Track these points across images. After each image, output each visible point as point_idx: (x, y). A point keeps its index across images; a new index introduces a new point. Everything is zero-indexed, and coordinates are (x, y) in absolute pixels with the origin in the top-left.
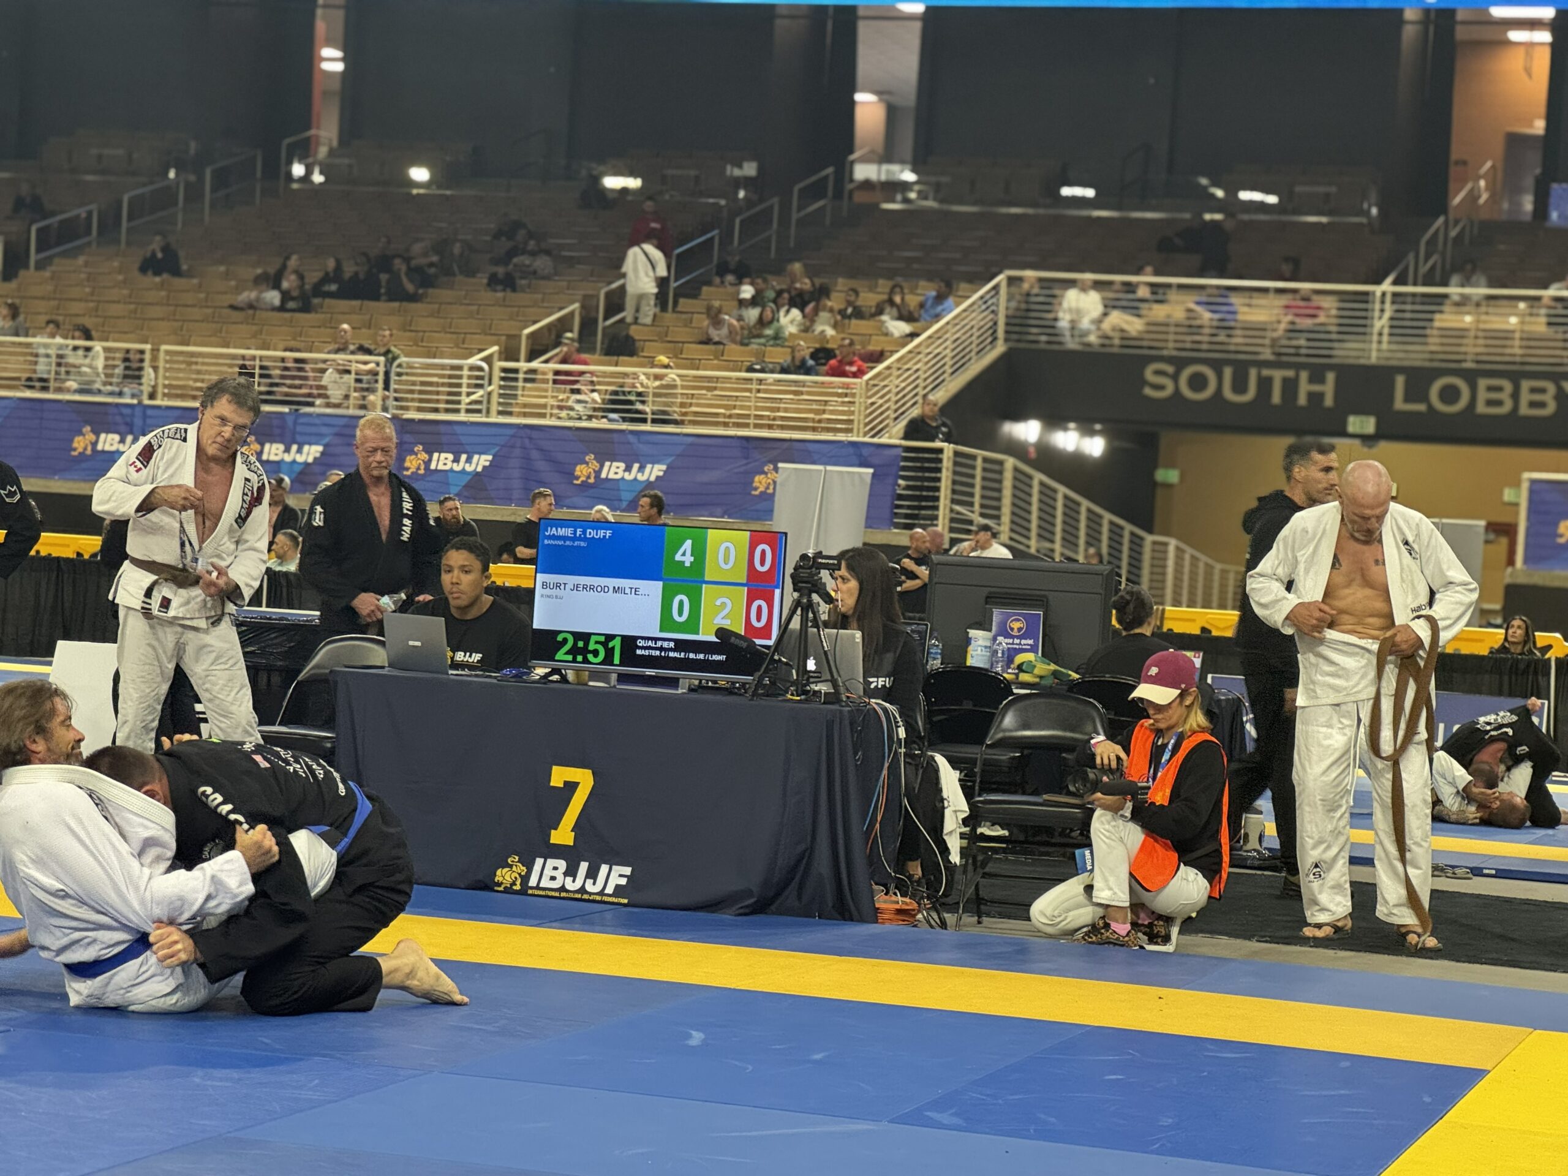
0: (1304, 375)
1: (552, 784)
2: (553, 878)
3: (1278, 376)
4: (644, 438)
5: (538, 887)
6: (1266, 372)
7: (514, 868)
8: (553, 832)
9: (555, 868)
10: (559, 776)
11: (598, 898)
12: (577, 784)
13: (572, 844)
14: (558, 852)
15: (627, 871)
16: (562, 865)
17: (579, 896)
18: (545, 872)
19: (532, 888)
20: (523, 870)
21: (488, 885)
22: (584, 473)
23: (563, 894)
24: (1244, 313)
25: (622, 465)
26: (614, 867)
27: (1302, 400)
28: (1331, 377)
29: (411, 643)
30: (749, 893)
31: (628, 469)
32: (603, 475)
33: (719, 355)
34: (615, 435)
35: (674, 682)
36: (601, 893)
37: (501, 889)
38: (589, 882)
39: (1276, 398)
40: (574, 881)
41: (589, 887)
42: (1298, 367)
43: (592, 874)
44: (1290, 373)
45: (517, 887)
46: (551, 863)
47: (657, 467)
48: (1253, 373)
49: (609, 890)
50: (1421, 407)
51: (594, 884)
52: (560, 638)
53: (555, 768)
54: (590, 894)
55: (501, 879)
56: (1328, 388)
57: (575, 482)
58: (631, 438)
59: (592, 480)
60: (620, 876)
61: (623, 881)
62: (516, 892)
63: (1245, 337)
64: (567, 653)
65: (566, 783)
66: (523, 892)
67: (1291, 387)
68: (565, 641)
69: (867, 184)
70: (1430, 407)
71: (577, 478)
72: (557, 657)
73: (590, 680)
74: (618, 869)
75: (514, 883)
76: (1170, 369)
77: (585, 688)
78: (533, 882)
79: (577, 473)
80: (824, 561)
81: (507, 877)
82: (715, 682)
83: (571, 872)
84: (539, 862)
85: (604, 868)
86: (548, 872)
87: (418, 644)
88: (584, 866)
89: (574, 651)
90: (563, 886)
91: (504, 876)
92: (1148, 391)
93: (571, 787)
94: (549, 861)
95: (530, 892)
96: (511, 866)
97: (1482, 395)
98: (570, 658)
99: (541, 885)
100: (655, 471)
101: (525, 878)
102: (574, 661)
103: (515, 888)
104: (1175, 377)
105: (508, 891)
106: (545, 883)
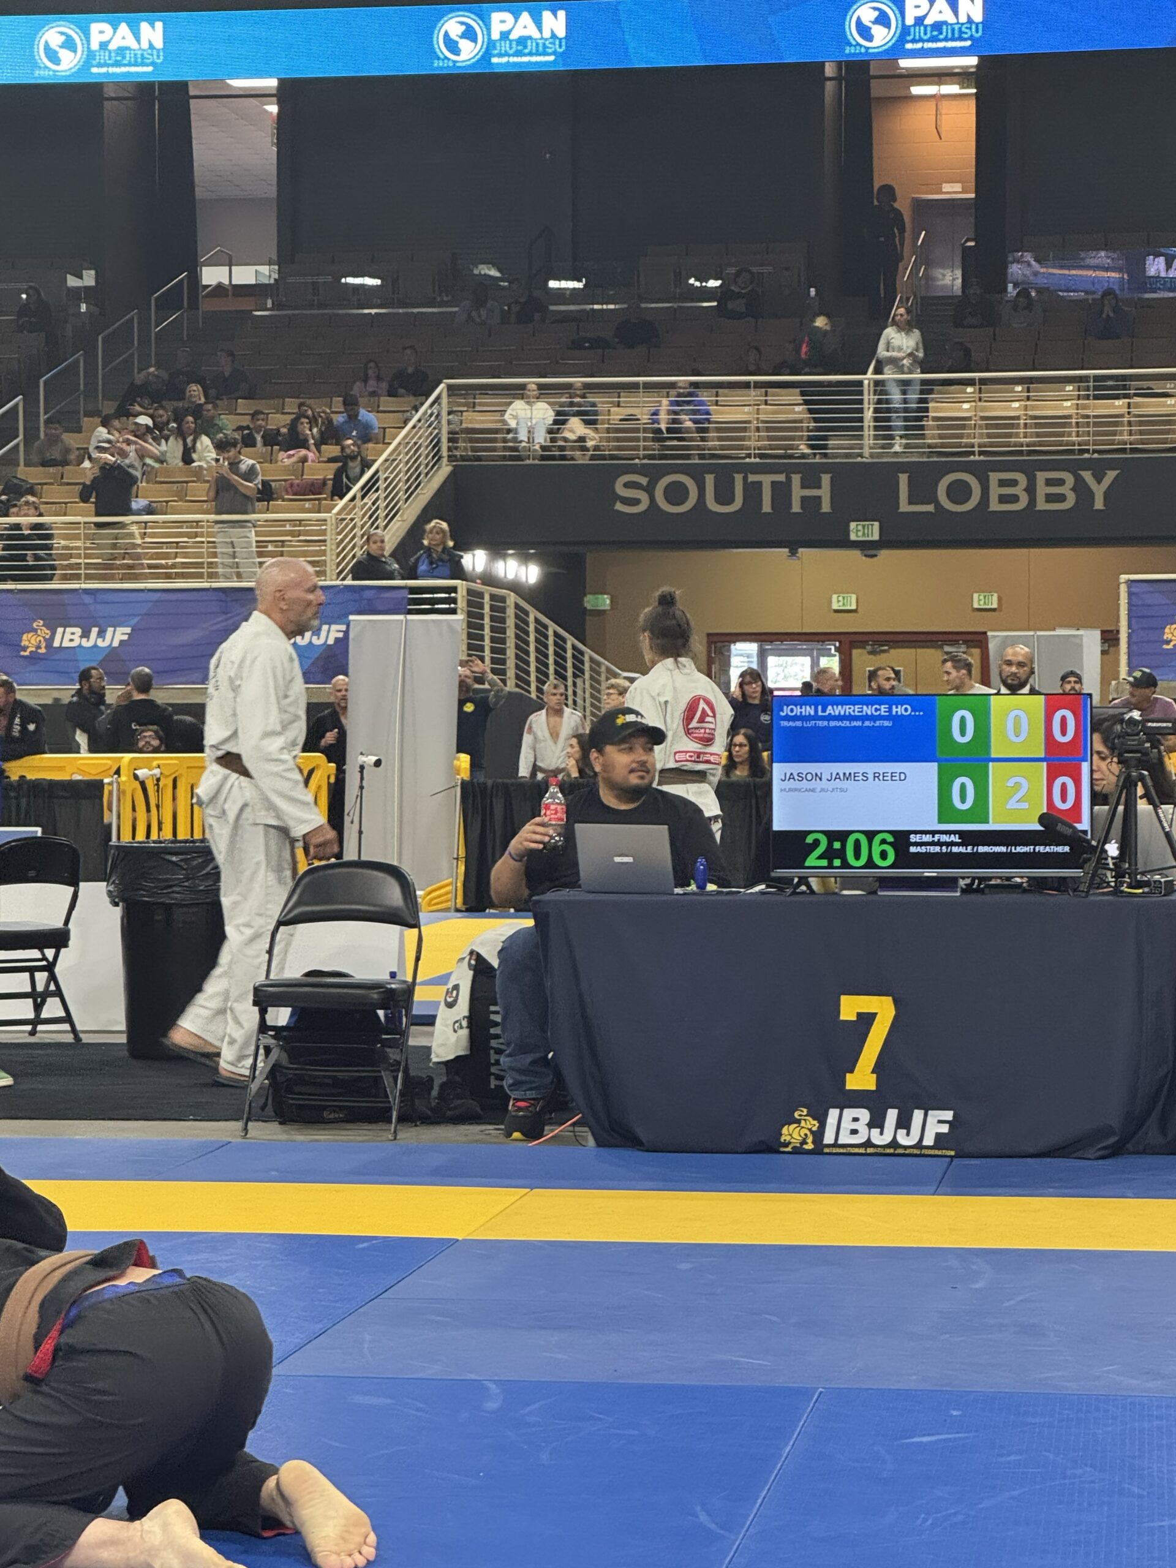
0: (796, 479)
1: (842, 1017)
2: (854, 1132)
3: (766, 480)
4: (101, 597)
5: (836, 1145)
6: (752, 478)
7: (803, 1124)
8: (848, 1075)
9: (856, 1120)
10: (850, 1007)
11: (916, 1151)
12: (874, 1015)
13: (874, 1088)
14: (857, 1099)
15: (948, 1115)
16: (864, 1115)
17: (891, 1151)
18: (843, 1125)
19: (829, 1146)
20: (814, 1125)
21: (772, 1146)
22: (33, 641)
23: (870, 1150)
24: (718, 412)
25: (78, 631)
26: (930, 1112)
27: (796, 508)
28: (826, 479)
29: (617, 859)
30: (1109, 1131)
31: (86, 634)
32: (56, 644)
33: (182, 496)
34: (66, 596)
35: (949, 883)
36: (919, 1145)
37: (789, 1149)
38: (902, 1133)
39: (767, 507)
40: (881, 1133)
41: (903, 1139)
42: (789, 470)
43: (904, 1123)
44: (781, 478)
45: (810, 1146)
46: (849, 1113)
47: (120, 630)
48: (738, 478)
49: (929, 1141)
50: (930, 508)
51: (908, 1134)
52: (809, 840)
53: (845, 1000)
54: (905, 1147)
55: (788, 1138)
56: (824, 492)
57: (22, 653)
58: (87, 599)
59: (43, 651)
60: (940, 1122)
61: (945, 1129)
62: (810, 1152)
63: (720, 439)
64: (820, 857)
65: (859, 1015)
66: (819, 1148)
67: (781, 492)
68: (817, 843)
69: (219, 290)
70: (938, 505)
71: (25, 649)
72: (807, 864)
73: (842, 890)
74: (934, 1115)
75: (804, 1142)
76: (644, 481)
77: (834, 898)
78: (829, 1138)
79: (24, 643)
80: (1155, 725)
81: (795, 1135)
82: (1009, 879)
83: (877, 1122)
84: (833, 1114)
85: (918, 1115)
86: (847, 1125)
87: (630, 860)
88: (892, 1115)
89: (829, 854)
90: (869, 1139)
91: (792, 1134)
92: (619, 507)
93: (866, 1020)
94: (846, 1111)
95: (826, 1150)
96: (798, 1122)
97: (995, 491)
98: (824, 863)
99: (840, 1142)
100: (117, 635)
101: (819, 1135)
102: (830, 866)
103: (806, 1147)
104: (650, 489)
105: (798, 1151)
106: (845, 1139)
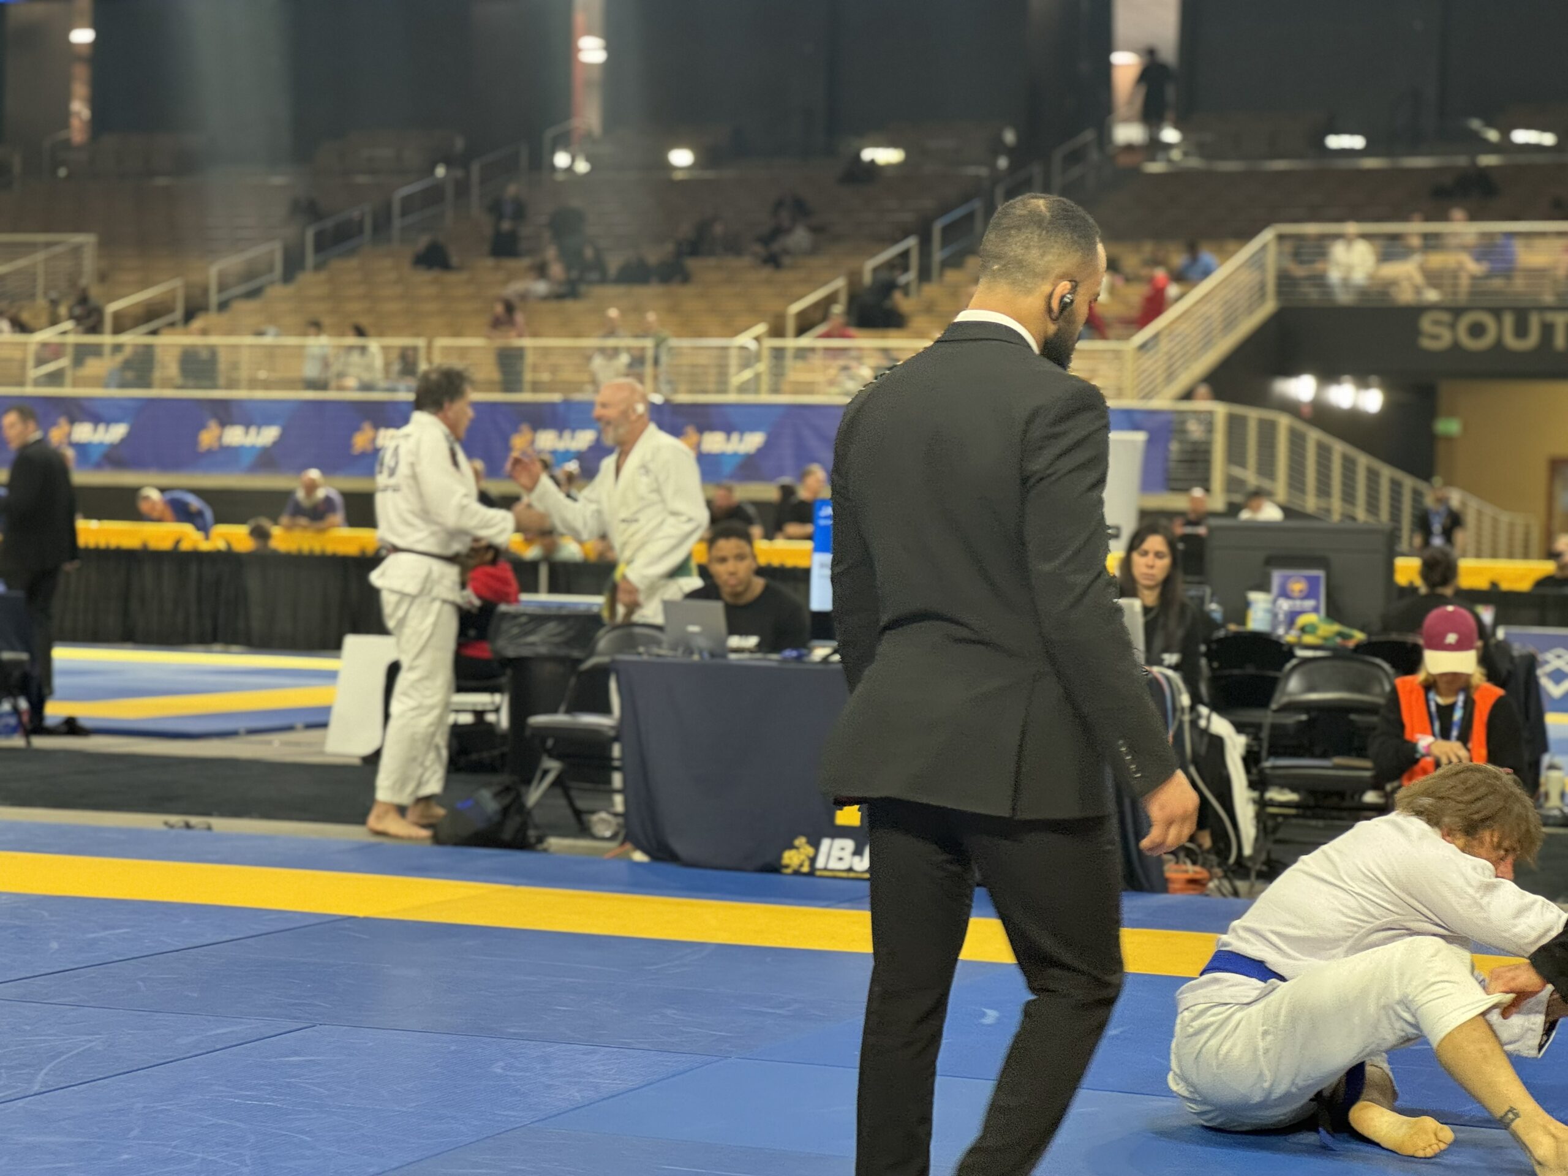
2: (841, 859)
5: (825, 869)
7: (802, 850)
8: (838, 814)
9: (843, 849)
13: (858, 824)
14: (844, 832)
16: (849, 844)
18: (833, 852)
19: (820, 869)
20: (810, 851)
21: (775, 868)
23: (851, 875)
29: (690, 629)
37: (789, 871)
40: (861, 861)
46: (839, 843)
55: (789, 862)
62: (805, 874)
63: (1525, 282)
66: (812, 873)
69: (1127, 148)
75: (801, 865)
78: (820, 863)
81: (795, 859)
83: (858, 852)
84: (826, 843)
86: (836, 853)
87: (697, 629)
90: (851, 866)
91: (793, 858)
94: (836, 842)
95: (818, 873)
96: (798, 848)
99: (829, 866)
101: (813, 860)
103: (803, 870)
105: (797, 873)
106: (833, 864)
